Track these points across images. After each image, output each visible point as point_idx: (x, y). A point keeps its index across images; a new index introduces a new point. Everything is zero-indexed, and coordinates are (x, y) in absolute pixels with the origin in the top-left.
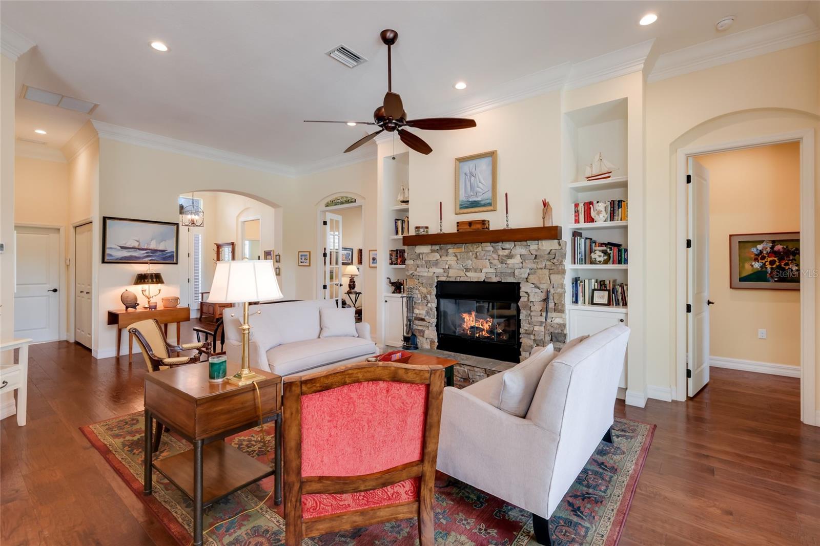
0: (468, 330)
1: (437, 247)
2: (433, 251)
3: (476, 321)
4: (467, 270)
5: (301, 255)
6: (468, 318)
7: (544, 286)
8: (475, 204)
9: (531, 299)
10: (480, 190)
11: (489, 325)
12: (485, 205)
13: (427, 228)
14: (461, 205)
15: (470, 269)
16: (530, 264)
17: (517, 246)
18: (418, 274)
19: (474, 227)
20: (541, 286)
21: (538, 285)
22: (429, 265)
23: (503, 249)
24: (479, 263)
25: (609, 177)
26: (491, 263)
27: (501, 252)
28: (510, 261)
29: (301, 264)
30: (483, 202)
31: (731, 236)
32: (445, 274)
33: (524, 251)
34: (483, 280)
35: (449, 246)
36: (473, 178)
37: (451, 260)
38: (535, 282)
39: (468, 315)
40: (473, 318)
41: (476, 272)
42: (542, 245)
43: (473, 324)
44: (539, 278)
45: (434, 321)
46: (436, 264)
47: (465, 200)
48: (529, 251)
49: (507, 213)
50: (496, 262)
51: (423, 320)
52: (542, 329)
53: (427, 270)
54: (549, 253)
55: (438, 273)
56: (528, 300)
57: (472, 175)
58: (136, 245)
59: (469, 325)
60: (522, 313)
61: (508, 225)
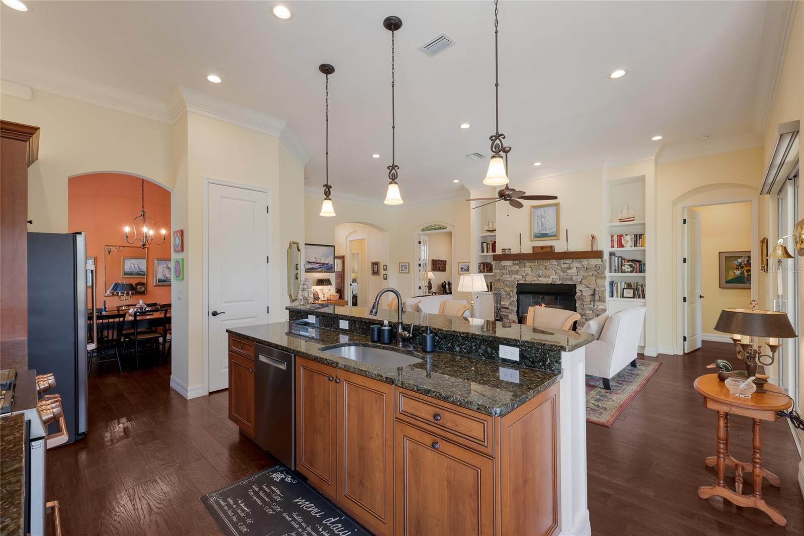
1: (518, 262)
2: (514, 264)
4: (539, 276)
5: (402, 266)
7: (592, 287)
8: (544, 236)
9: (584, 294)
10: (548, 227)
12: (551, 236)
13: (510, 249)
14: (534, 235)
15: (541, 276)
16: (582, 273)
17: (574, 262)
18: (503, 279)
19: (544, 250)
20: (590, 287)
21: (588, 286)
22: (511, 273)
23: (564, 264)
24: (548, 272)
25: (633, 220)
26: (556, 272)
27: (563, 266)
28: (569, 271)
29: (401, 271)
30: (550, 234)
31: (720, 253)
32: (524, 279)
33: (578, 265)
34: (550, 283)
35: (526, 261)
36: (543, 219)
37: (528, 270)
38: (586, 284)
41: (545, 277)
42: (591, 261)
44: (589, 281)
45: (515, 309)
46: (517, 272)
47: (537, 232)
48: (582, 265)
49: (567, 241)
50: (560, 271)
51: (507, 308)
52: (591, 312)
53: (510, 276)
54: (595, 267)
55: (518, 278)
56: (582, 294)
57: (542, 216)
58: (314, 260)
60: (578, 303)
61: (567, 249)
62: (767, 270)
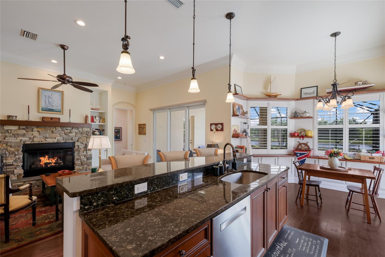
0: (43, 165)
1: (24, 127)
2: (19, 129)
3: (48, 160)
4: (46, 138)
6: (43, 159)
7: (85, 143)
9: (80, 147)
10: (54, 105)
11: (55, 160)
12: (57, 111)
13: (16, 117)
14: (42, 109)
15: (48, 138)
16: (79, 135)
17: (74, 129)
18: (7, 141)
19: (53, 120)
20: (84, 143)
21: (82, 142)
22: (17, 136)
23: (66, 130)
24: (54, 135)
25: (99, 110)
26: (60, 135)
27: (66, 131)
28: (70, 134)
32: (31, 140)
33: (77, 131)
34: (56, 142)
35: (33, 127)
36: (50, 99)
37: (36, 133)
39: (43, 158)
40: (46, 159)
41: (52, 139)
42: (84, 129)
43: (46, 162)
44: (83, 140)
45: (21, 164)
46: (24, 135)
47: (45, 107)
48: (79, 131)
49: (70, 116)
50: (63, 135)
51: (12, 165)
52: (84, 157)
53: (15, 138)
54: (86, 132)
55: (27, 140)
56: (78, 148)
57: (49, 97)
59: (44, 163)
60: (76, 153)
61: (70, 121)
62: (145, 134)
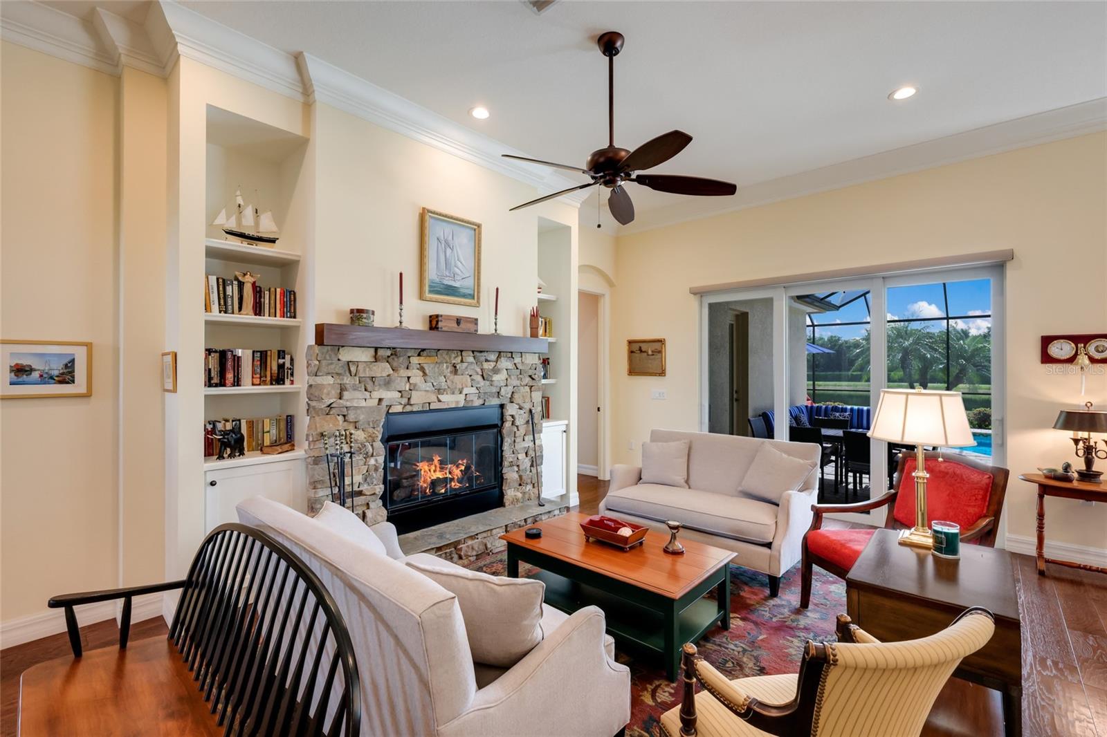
0: (426, 488)
1: (389, 353)
2: (376, 359)
3: (442, 469)
4: (439, 391)
6: (426, 468)
8: (450, 291)
9: (516, 422)
10: (460, 273)
11: (461, 471)
14: (430, 286)
15: (444, 390)
16: (514, 381)
17: (502, 359)
18: (348, 404)
19: (463, 327)
20: (525, 406)
21: (522, 405)
22: (368, 384)
23: (487, 361)
24: (458, 381)
26: (472, 380)
27: (485, 366)
28: (495, 378)
32: (404, 401)
33: (509, 365)
34: (462, 405)
35: (409, 352)
36: (449, 251)
37: (415, 375)
38: (520, 402)
39: (427, 464)
40: (436, 466)
41: (453, 393)
42: (527, 359)
43: (434, 477)
44: (523, 396)
45: (380, 489)
46: (387, 383)
48: (515, 364)
49: (496, 313)
50: (479, 378)
52: (524, 455)
53: (367, 394)
54: (530, 368)
56: (513, 423)
57: (447, 244)
59: (429, 480)
60: (507, 442)
61: (496, 330)
62: (662, 373)
